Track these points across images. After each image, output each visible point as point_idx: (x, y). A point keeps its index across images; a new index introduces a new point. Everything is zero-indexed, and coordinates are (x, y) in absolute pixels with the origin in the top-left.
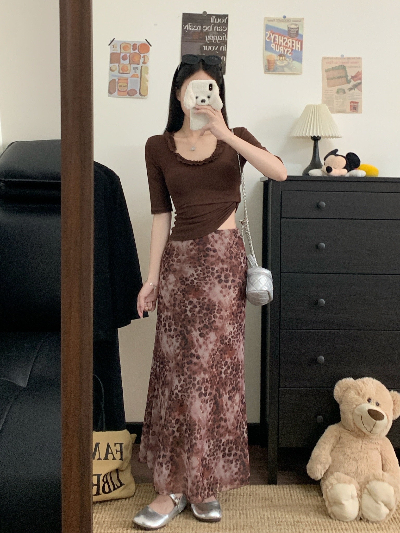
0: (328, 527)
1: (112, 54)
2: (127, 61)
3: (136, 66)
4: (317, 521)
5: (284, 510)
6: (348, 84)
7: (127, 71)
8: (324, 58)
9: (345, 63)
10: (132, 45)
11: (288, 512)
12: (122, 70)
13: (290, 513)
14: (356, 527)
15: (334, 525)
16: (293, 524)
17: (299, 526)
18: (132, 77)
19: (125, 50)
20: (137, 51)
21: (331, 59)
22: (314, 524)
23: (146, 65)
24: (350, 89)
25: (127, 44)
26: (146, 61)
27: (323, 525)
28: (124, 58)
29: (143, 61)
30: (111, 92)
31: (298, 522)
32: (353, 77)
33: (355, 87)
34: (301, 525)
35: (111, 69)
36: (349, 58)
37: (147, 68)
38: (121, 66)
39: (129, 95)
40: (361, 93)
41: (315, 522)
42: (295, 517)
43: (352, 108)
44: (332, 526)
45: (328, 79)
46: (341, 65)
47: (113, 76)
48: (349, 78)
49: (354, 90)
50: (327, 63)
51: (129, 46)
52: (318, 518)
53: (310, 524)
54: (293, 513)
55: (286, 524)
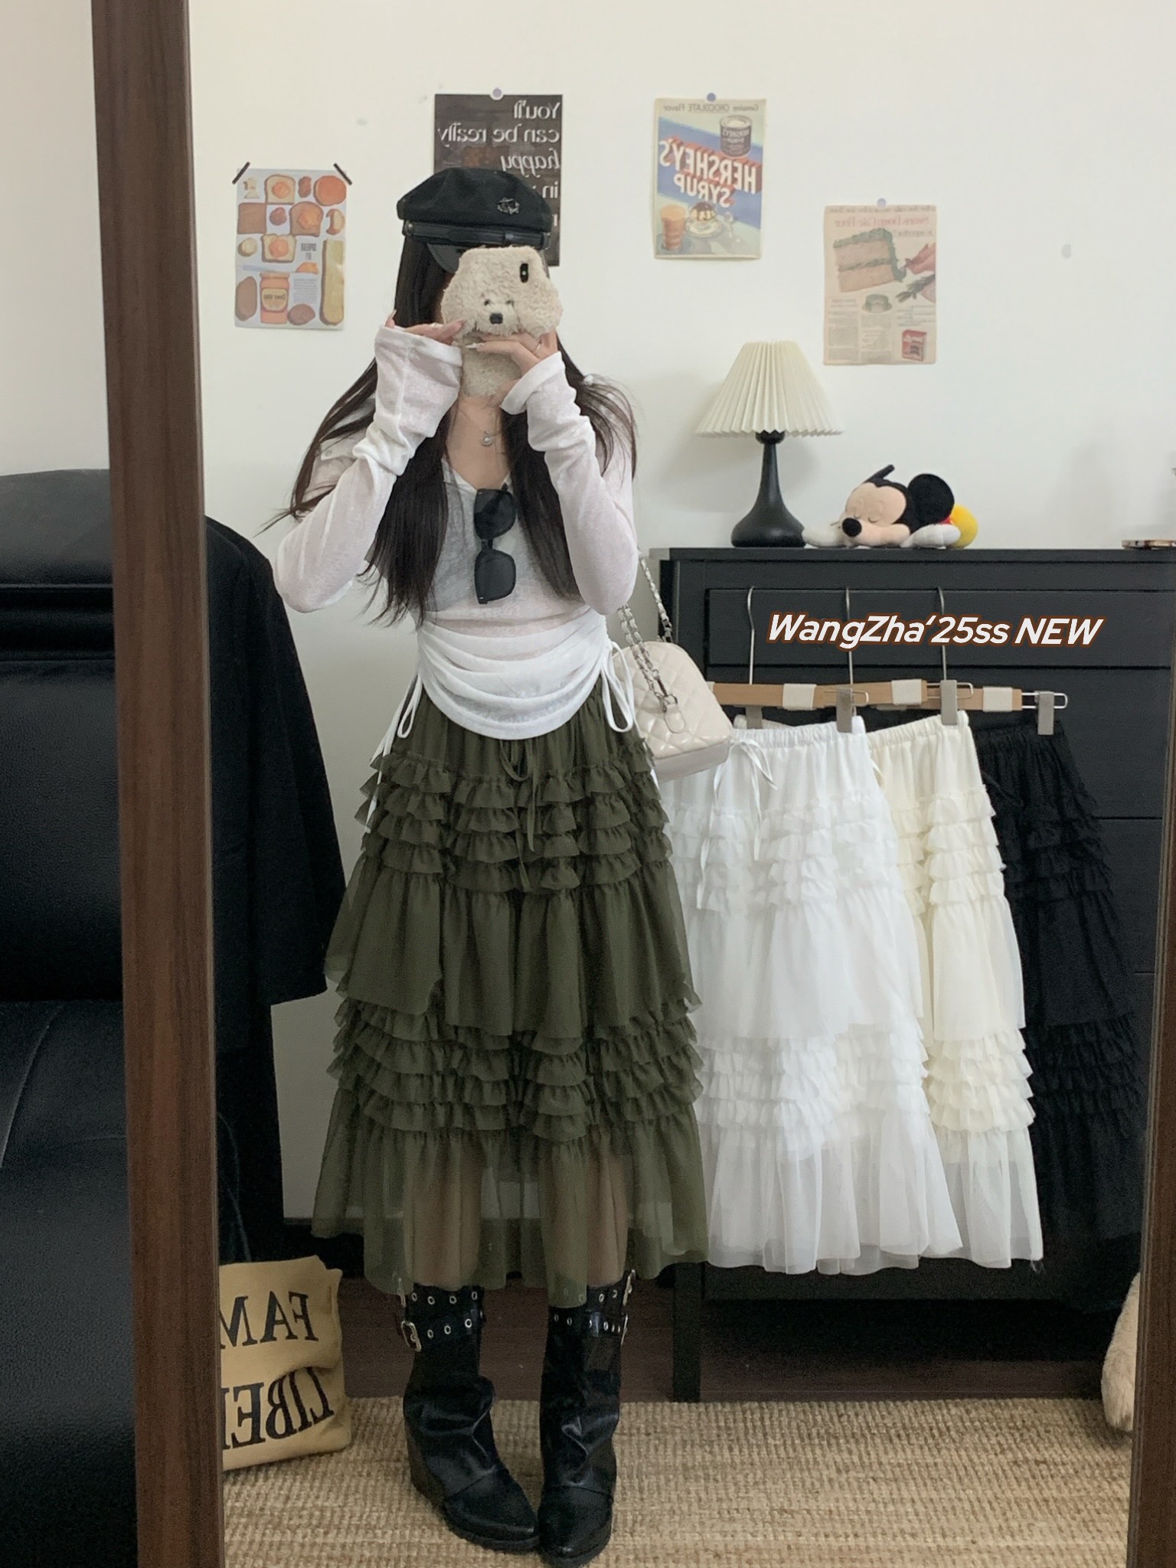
1: (242, 208)
2: (285, 228)
3: (310, 239)
6: (897, 284)
7: (284, 255)
8: (831, 210)
9: (889, 221)
10: (297, 181)
12: (272, 253)
15: (880, 1522)
16: (769, 1517)
18: (298, 271)
19: (279, 197)
20: (311, 198)
21: (849, 211)
23: (336, 237)
24: (904, 296)
25: (282, 179)
26: (336, 227)
28: (277, 218)
29: (328, 227)
30: (242, 313)
32: (911, 263)
33: (919, 291)
35: (240, 251)
36: (899, 209)
37: (340, 245)
38: (268, 241)
39: (292, 322)
40: (934, 306)
43: (908, 350)
45: (841, 269)
46: (876, 227)
47: (245, 268)
48: (901, 264)
49: (915, 297)
50: (837, 223)
51: (289, 183)
54: (769, 1485)
55: (748, 1516)
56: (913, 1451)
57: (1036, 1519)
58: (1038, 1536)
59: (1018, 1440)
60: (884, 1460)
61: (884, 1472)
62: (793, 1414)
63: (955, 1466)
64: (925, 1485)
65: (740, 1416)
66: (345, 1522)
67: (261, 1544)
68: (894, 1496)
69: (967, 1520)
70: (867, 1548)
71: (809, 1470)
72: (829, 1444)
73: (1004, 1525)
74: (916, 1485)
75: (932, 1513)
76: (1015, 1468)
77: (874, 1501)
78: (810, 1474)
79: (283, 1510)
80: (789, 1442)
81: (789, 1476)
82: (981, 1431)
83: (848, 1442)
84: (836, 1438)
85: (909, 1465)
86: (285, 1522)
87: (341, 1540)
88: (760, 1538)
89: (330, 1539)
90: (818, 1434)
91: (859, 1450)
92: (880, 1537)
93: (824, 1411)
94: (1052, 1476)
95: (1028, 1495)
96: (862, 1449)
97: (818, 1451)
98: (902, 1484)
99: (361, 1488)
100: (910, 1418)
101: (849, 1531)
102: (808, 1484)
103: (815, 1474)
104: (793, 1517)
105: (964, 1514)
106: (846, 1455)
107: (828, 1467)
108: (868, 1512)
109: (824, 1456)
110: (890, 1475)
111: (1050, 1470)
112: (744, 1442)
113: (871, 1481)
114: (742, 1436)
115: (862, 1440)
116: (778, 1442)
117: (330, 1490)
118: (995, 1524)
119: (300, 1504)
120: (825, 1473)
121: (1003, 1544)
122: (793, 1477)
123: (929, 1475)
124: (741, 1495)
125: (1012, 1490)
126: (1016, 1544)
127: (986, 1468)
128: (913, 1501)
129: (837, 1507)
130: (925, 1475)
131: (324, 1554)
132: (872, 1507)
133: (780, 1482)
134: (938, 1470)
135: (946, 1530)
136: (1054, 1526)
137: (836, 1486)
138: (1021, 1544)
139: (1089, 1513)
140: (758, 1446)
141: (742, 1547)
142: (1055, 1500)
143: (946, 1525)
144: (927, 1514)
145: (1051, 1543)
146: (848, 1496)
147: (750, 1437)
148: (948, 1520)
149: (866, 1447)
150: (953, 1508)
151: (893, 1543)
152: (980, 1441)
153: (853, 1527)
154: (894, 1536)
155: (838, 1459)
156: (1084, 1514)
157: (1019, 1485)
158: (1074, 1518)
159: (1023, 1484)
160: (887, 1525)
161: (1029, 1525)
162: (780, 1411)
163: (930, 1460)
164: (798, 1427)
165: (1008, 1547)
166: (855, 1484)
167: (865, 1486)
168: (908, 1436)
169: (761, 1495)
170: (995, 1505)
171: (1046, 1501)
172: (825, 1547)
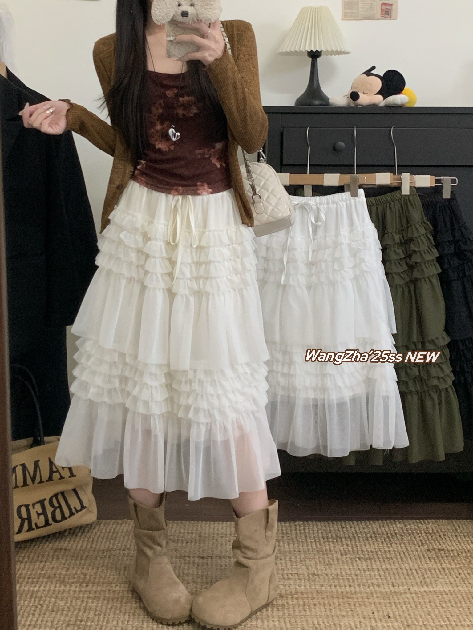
0: (353, 581)
4: (339, 573)
5: (296, 557)
11: (301, 561)
13: (303, 563)
14: (392, 583)
15: (362, 579)
16: (307, 577)
17: (315, 581)
22: (336, 577)
27: (348, 579)
31: (314, 575)
34: (317, 579)
41: (338, 575)
42: (310, 568)
43: (384, 12)
44: (359, 581)
52: (341, 569)
53: (331, 577)
54: (308, 562)
55: (297, 577)
56: (378, 544)
57: (438, 578)
58: (440, 586)
59: (430, 539)
60: (364, 549)
61: (364, 555)
62: (319, 527)
63: (399, 552)
64: (384, 561)
65: (293, 528)
66: (97, 580)
67: (54, 591)
68: (369, 567)
69: (405, 578)
70: (355, 592)
71: (327, 554)
72: (337, 541)
73: (423, 581)
74: (380, 561)
75: (387, 575)
76: (428, 553)
77: (359, 569)
78: (328, 556)
79: (65, 575)
80: (317, 540)
81: (317, 557)
82: (412, 535)
83: (346, 540)
84: (341, 538)
85: (376, 552)
86: (66, 580)
87: (95, 588)
88: (303, 588)
89: (89, 588)
90: (332, 536)
91: (352, 544)
92: (362, 587)
93: (335, 526)
94: (447, 557)
95: (435, 566)
96: (353, 544)
97: (332, 545)
98: (373, 561)
99: (105, 564)
100: (377, 529)
101: (346, 584)
102: (327, 561)
103: (330, 556)
104: (319, 578)
105: (403, 576)
106: (345, 547)
107: (336, 552)
108: (356, 575)
109: (334, 547)
110: (367, 556)
111: (445, 554)
112: (295, 540)
113: (357, 559)
114: (294, 537)
115: (354, 539)
116: (312, 540)
117: (90, 565)
118: (418, 580)
119: (74, 572)
120: (335, 555)
121: (422, 590)
122: (319, 558)
123: (386, 556)
124: (293, 567)
125: (427, 564)
126: (429, 590)
127: (414, 553)
128: (378, 570)
129: (341, 573)
130: (384, 556)
131: (86, 596)
132: (358, 572)
133: (313, 560)
134: (390, 554)
135: (394, 583)
136: (448, 581)
137: (340, 562)
138: (431, 589)
139: (465, 574)
140: (302, 542)
141: (294, 592)
142: (448, 569)
143: (394, 581)
144: (385, 576)
145: (446, 589)
146: (346, 567)
147: (298, 538)
148: (395, 579)
149: (356, 542)
150: (398, 573)
151: (368, 590)
152: (411, 539)
153: (349, 582)
154: (369, 587)
155: (342, 548)
156: (463, 575)
157: (431, 561)
158: (457, 577)
159: (433, 561)
160: (366, 581)
161: (436, 581)
162: (313, 526)
163: (387, 549)
164: (322, 533)
165: (425, 591)
166: (350, 562)
167: (354, 562)
168: (376, 537)
169: (303, 567)
170: (419, 571)
171: (443, 569)
172: (335, 592)
